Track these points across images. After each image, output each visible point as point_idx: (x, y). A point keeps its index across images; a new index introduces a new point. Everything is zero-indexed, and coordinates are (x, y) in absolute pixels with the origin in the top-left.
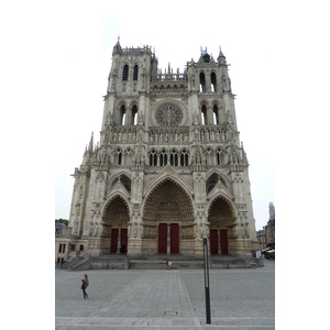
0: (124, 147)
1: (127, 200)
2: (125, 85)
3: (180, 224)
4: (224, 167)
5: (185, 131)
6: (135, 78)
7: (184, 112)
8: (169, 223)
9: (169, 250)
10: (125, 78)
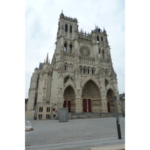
0: (69, 63)
1: (74, 88)
2: (66, 34)
3: (92, 99)
4: (109, 77)
5: (93, 60)
6: (71, 32)
7: (91, 51)
8: (87, 99)
9: (88, 110)
10: (66, 30)
